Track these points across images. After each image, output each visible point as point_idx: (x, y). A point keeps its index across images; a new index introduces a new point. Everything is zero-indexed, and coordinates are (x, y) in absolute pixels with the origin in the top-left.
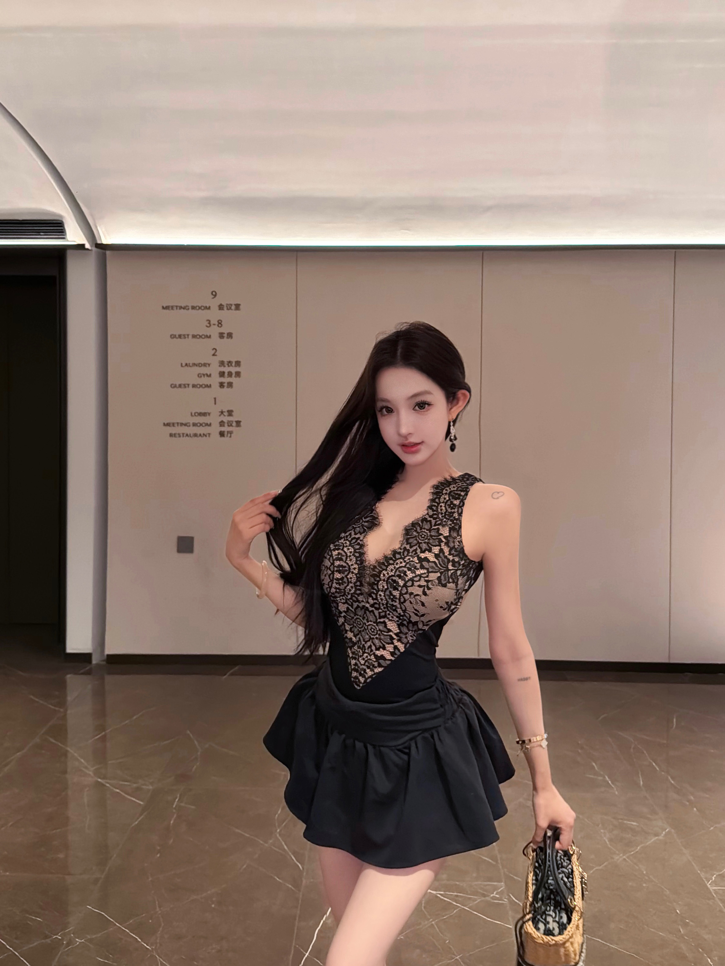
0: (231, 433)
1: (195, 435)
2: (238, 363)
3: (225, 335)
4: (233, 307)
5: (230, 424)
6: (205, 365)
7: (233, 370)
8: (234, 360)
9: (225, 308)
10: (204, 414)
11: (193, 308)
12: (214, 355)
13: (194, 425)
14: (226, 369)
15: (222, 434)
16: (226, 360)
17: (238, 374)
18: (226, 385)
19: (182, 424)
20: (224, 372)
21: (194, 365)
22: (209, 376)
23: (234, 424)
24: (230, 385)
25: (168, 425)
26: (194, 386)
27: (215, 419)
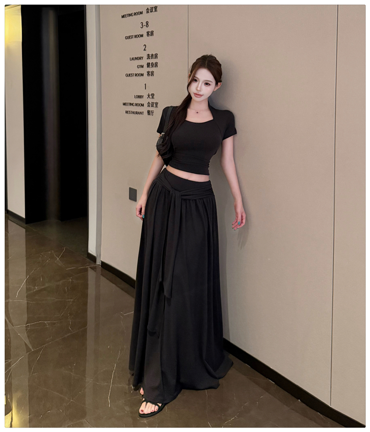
0: (152, 112)
1: (137, 113)
2: (156, 56)
3: (150, 33)
4: (154, 10)
5: (152, 106)
6: (140, 58)
7: (153, 61)
8: (154, 54)
9: (150, 12)
10: (140, 97)
11: (135, 14)
12: (145, 50)
13: (136, 105)
14: (151, 61)
15: (149, 112)
16: (150, 54)
17: (156, 65)
18: (150, 73)
19: (131, 104)
20: (149, 63)
21: (135, 58)
22: (142, 67)
23: (154, 105)
24: (152, 74)
25: (124, 104)
26: (136, 75)
27: (145, 101)
